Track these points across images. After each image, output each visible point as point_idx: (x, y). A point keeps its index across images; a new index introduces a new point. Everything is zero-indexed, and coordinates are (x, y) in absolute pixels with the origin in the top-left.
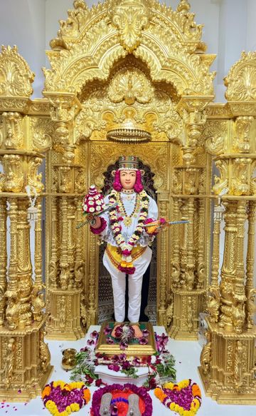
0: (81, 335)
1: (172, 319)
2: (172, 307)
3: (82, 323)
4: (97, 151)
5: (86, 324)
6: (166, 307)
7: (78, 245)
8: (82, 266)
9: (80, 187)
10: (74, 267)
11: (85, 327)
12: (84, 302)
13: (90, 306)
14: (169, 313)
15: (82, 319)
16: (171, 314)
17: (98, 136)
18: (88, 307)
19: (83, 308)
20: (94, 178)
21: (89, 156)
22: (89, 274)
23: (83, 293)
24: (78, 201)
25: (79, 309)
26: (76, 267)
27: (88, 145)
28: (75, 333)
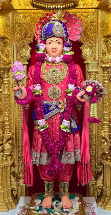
0: (12, 206)
1: (102, 190)
2: (102, 178)
3: (12, 195)
4: (22, 21)
5: (17, 196)
6: (96, 178)
7: (6, 119)
8: (11, 138)
9: (5, 59)
10: (3, 140)
11: (16, 199)
12: (14, 174)
13: (20, 178)
14: (99, 184)
15: (12, 190)
16: (102, 184)
17: (23, 5)
18: (18, 179)
19: (13, 179)
20: (19, 50)
21: (14, 26)
22: (19, 147)
23: (13, 165)
24: (4, 73)
25: (9, 181)
26: (5, 141)
27: (12, 15)
28: (6, 204)
